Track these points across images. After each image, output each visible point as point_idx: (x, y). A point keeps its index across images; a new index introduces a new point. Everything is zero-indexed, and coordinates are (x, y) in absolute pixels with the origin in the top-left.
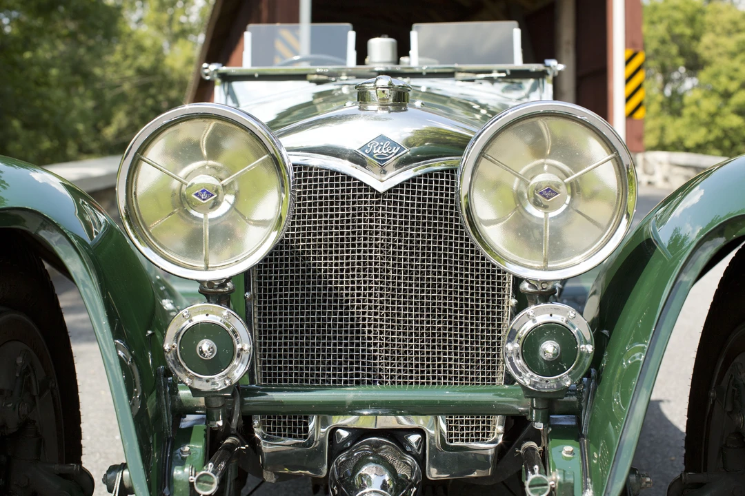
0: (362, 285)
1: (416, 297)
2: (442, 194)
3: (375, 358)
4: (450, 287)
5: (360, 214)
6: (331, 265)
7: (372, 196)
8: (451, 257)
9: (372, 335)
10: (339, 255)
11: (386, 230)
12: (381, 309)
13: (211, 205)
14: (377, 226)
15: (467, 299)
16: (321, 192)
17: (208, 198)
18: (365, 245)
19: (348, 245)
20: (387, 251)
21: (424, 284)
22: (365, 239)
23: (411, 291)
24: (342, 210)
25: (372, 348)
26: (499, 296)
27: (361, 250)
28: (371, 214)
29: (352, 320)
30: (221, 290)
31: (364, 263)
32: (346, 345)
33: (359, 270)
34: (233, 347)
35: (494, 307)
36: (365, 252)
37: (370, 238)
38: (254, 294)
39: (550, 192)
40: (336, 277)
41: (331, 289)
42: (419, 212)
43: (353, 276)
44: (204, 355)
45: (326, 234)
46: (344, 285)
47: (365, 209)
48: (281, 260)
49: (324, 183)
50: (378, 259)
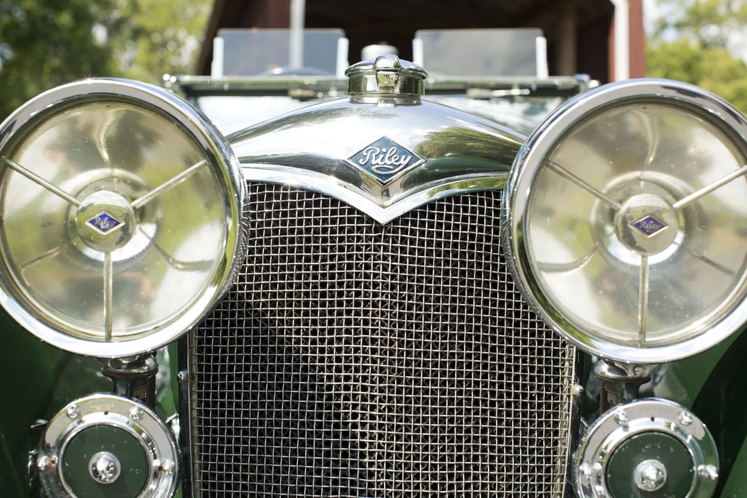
0: (353, 364)
1: (434, 383)
2: (473, 228)
3: (371, 474)
4: (485, 366)
5: (350, 257)
6: (306, 333)
7: (369, 230)
8: (486, 321)
9: (367, 440)
10: (318, 318)
11: (389, 281)
12: (380, 401)
13: (117, 239)
14: (375, 275)
15: (509, 385)
16: (292, 222)
17: (110, 227)
18: (357, 304)
19: (331, 303)
20: (391, 312)
21: (445, 362)
22: (358, 294)
23: (426, 373)
24: (324, 250)
25: (367, 460)
26: (557, 380)
27: (351, 311)
28: (367, 257)
29: (337, 416)
30: (135, 371)
31: (356, 330)
32: (327, 454)
33: (348, 342)
34: (147, 465)
35: (548, 397)
36: (357, 313)
37: (366, 292)
38: (192, 374)
39: (652, 222)
40: (314, 351)
41: (305, 369)
42: (439, 254)
43: (339, 350)
44: (100, 477)
45: (299, 286)
46: (326, 364)
47: (359, 249)
48: (233, 324)
49: (298, 209)
50: (377, 324)
